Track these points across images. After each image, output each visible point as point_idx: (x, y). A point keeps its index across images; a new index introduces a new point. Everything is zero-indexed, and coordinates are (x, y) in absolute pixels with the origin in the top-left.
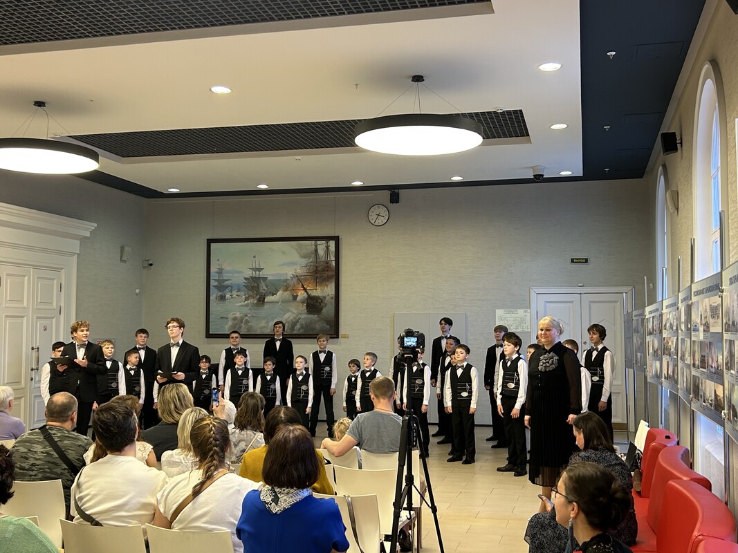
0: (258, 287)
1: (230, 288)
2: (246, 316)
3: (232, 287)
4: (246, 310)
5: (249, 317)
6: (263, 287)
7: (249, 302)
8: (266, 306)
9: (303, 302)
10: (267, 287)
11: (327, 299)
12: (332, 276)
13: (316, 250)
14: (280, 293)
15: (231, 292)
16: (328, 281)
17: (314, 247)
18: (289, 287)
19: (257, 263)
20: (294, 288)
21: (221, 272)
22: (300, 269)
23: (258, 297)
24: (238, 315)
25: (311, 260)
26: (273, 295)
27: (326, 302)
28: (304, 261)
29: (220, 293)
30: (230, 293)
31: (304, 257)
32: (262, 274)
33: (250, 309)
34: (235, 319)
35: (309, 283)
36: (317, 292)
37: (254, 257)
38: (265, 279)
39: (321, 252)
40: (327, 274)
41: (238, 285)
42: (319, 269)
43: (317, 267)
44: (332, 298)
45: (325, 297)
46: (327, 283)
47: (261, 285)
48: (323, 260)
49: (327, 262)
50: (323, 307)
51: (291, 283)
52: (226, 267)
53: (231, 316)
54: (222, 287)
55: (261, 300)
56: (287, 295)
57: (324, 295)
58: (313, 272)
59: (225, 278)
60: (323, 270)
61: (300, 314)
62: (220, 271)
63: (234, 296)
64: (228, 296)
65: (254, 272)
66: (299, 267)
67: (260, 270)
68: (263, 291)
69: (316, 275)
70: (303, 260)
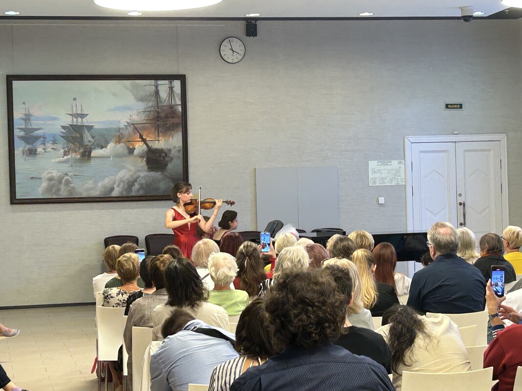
0: (82, 137)
1: (42, 139)
2: (66, 174)
3: (45, 138)
4: (65, 168)
5: (71, 177)
6: (87, 137)
7: (69, 156)
8: (93, 162)
9: (142, 157)
10: (93, 137)
11: (173, 152)
12: (178, 123)
13: (157, 92)
14: (111, 145)
15: (45, 144)
16: (173, 130)
17: (153, 88)
18: (124, 138)
19: (79, 107)
20: (130, 139)
21: (29, 119)
22: (137, 115)
23: (82, 150)
24: (55, 174)
25: (150, 104)
26: (102, 148)
27: (171, 156)
28: (141, 106)
29: (28, 146)
30: (42, 146)
31: (142, 99)
32: (86, 121)
33: (71, 166)
34: (51, 179)
35: (149, 134)
36: (160, 143)
37: (75, 99)
38: (90, 128)
39: (164, 94)
40: (172, 121)
41: (54, 136)
42: (162, 115)
43: (158, 113)
44: (179, 151)
45: (170, 150)
46: (173, 132)
47: (85, 136)
48: (165, 104)
49: (171, 107)
50: (167, 162)
51: (126, 133)
52: (36, 112)
53: (45, 175)
54: (30, 138)
55: (86, 155)
56: (121, 147)
57: (168, 148)
58: (153, 119)
59: (34, 127)
60: (167, 117)
61: (139, 171)
62: (27, 118)
63: (49, 149)
64: (40, 150)
65: (75, 120)
66: (135, 112)
67: (83, 116)
68: (89, 144)
69: (158, 123)
70: (140, 103)
